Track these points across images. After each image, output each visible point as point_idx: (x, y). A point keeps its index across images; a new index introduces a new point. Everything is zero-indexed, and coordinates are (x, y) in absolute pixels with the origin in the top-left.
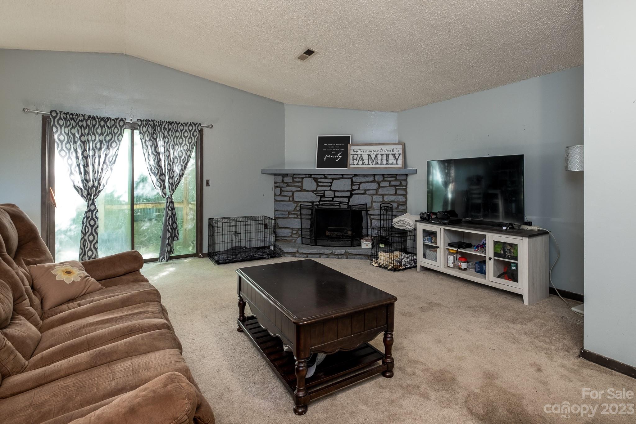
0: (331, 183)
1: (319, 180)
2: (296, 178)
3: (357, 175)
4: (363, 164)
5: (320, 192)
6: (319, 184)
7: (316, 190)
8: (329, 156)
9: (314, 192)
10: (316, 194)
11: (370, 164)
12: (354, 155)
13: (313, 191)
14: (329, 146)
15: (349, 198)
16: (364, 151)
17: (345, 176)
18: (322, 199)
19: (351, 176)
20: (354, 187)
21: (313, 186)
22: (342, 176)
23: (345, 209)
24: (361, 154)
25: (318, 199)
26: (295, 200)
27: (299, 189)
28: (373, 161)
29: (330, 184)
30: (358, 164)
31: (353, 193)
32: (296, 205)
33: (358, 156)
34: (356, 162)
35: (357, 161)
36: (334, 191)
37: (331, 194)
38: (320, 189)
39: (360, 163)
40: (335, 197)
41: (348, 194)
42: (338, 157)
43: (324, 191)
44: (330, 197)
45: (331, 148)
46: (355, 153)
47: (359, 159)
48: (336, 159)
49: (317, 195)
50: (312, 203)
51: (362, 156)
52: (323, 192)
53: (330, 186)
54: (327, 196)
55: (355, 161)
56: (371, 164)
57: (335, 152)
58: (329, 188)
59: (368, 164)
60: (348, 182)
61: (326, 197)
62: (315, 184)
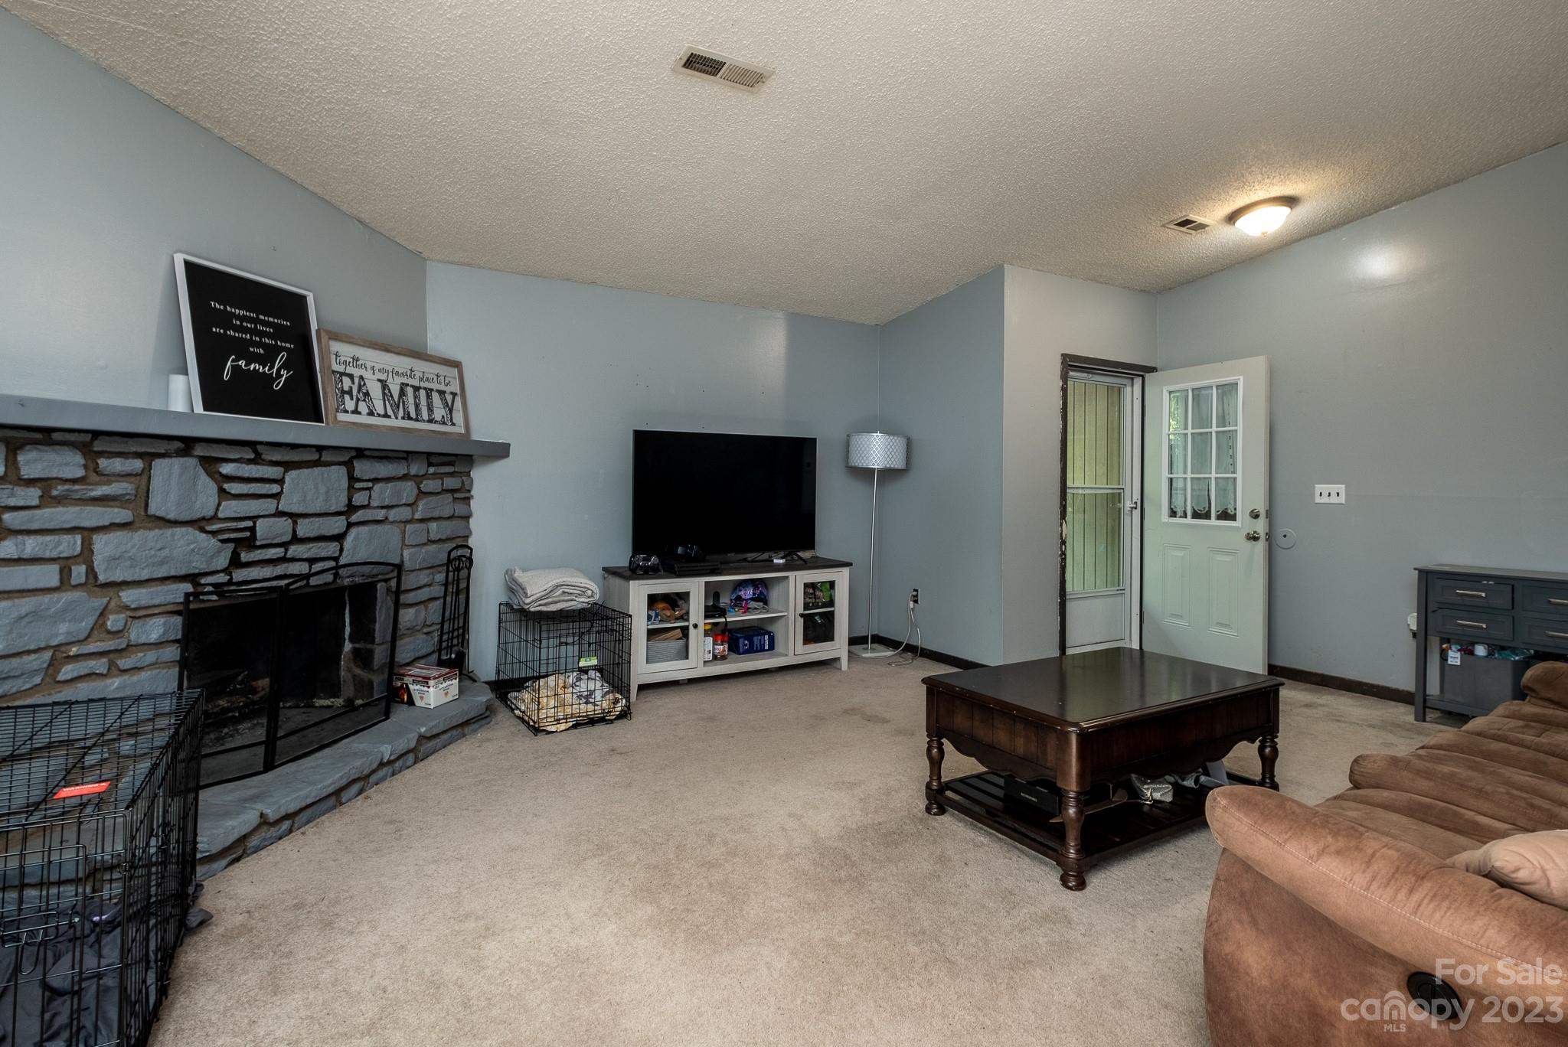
0: (280, 482)
1: (227, 469)
2: (101, 454)
3: (367, 453)
4: (371, 413)
5: (233, 525)
6: (226, 486)
7: (214, 518)
8: (242, 363)
9: (209, 528)
10: (214, 533)
11: (390, 417)
12: (342, 374)
13: (198, 523)
14: (238, 317)
15: (340, 538)
16: (369, 365)
17: (326, 457)
18: (244, 557)
19: (346, 458)
20: (359, 499)
21: (204, 497)
22: (318, 456)
23: (326, 584)
24: (361, 377)
25: (222, 561)
26: (102, 578)
27: (122, 515)
28: (398, 407)
29: (275, 488)
30: (356, 412)
31: (354, 518)
32: (99, 602)
33: (353, 383)
34: (350, 405)
35: (352, 399)
36: (294, 517)
37: (282, 528)
38: (230, 508)
39: (363, 407)
40: (296, 539)
41: (337, 525)
42: (279, 376)
43: (254, 518)
44: (275, 542)
45: (246, 330)
46: (341, 369)
47: (359, 392)
48: (270, 379)
49: (223, 541)
50: (192, 578)
51: (365, 384)
52: (250, 524)
53: (277, 496)
54: (264, 542)
55: (347, 397)
56: (393, 416)
57: (262, 351)
58: (270, 506)
59: (386, 416)
60: (339, 474)
61: (258, 543)
62: (212, 487)
